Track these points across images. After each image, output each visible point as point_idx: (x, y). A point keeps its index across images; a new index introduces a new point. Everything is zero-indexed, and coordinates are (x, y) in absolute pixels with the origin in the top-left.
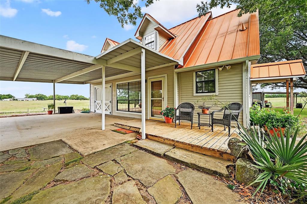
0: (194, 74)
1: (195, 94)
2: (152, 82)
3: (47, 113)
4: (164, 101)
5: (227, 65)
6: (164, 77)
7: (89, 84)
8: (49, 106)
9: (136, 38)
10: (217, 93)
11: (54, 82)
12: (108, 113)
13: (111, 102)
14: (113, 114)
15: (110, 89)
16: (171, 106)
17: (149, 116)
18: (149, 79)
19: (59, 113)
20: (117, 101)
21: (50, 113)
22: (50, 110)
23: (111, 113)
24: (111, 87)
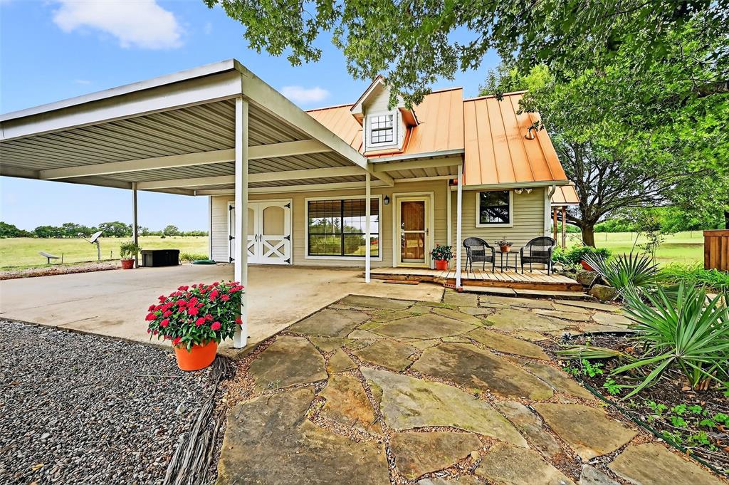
0: (478, 195)
1: (478, 225)
2: (402, 203)
3: (120, 264)
4: (427, 234)
5: (528, 188)
6: (429, 196)
7: (207, 198)
8: (124, 248)
9: (353, 115)
10: (511, 225)
11: (133, 188)
12: (280, 261)
13: (288, 238)
14: (296, 264)
15: (288, 212)
16: (442, 244)
17: (396, 261)
18: (397, 197)
19: (145, 265)
20: (309, 235)
21: (129, 265)
22: (129, 256)
23: (288, 261)
24: (288, 206)
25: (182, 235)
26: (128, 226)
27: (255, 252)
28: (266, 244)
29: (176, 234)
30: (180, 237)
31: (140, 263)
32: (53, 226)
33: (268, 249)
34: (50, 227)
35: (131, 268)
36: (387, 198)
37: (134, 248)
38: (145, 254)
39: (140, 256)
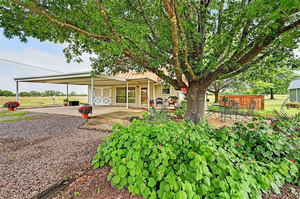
0: (162, 86)
1: (162, 94)
2: (141, 88)
3: (63, 105)
7: (87, 86)
8: (65, 101)
10: (170, 94)
11: (68, 84)
12: (108, 104)
13: (111, 98)
14: (113, 105)
15: (111, 90)
16: (152, 99)
17: (140, 104)
18: (140, 86)
19: (70, 105)
20: (116, 97)
21: (66, 105)
22: (66, 103)
23: (111, 104)
24: (111, 88)
25: (77, 95)
26: (56, 92)
27: (101, 102)
28: (104, 99)
29: (75, 95)
30: (77, 96)
31: (68, 105)
32: (26, 92)
33: (105, 101)
34: (25, 92)
35: (66, 106)
36: (137, 87)
37: (67, 100)
38: (70, 102)
39: (68, 103)
